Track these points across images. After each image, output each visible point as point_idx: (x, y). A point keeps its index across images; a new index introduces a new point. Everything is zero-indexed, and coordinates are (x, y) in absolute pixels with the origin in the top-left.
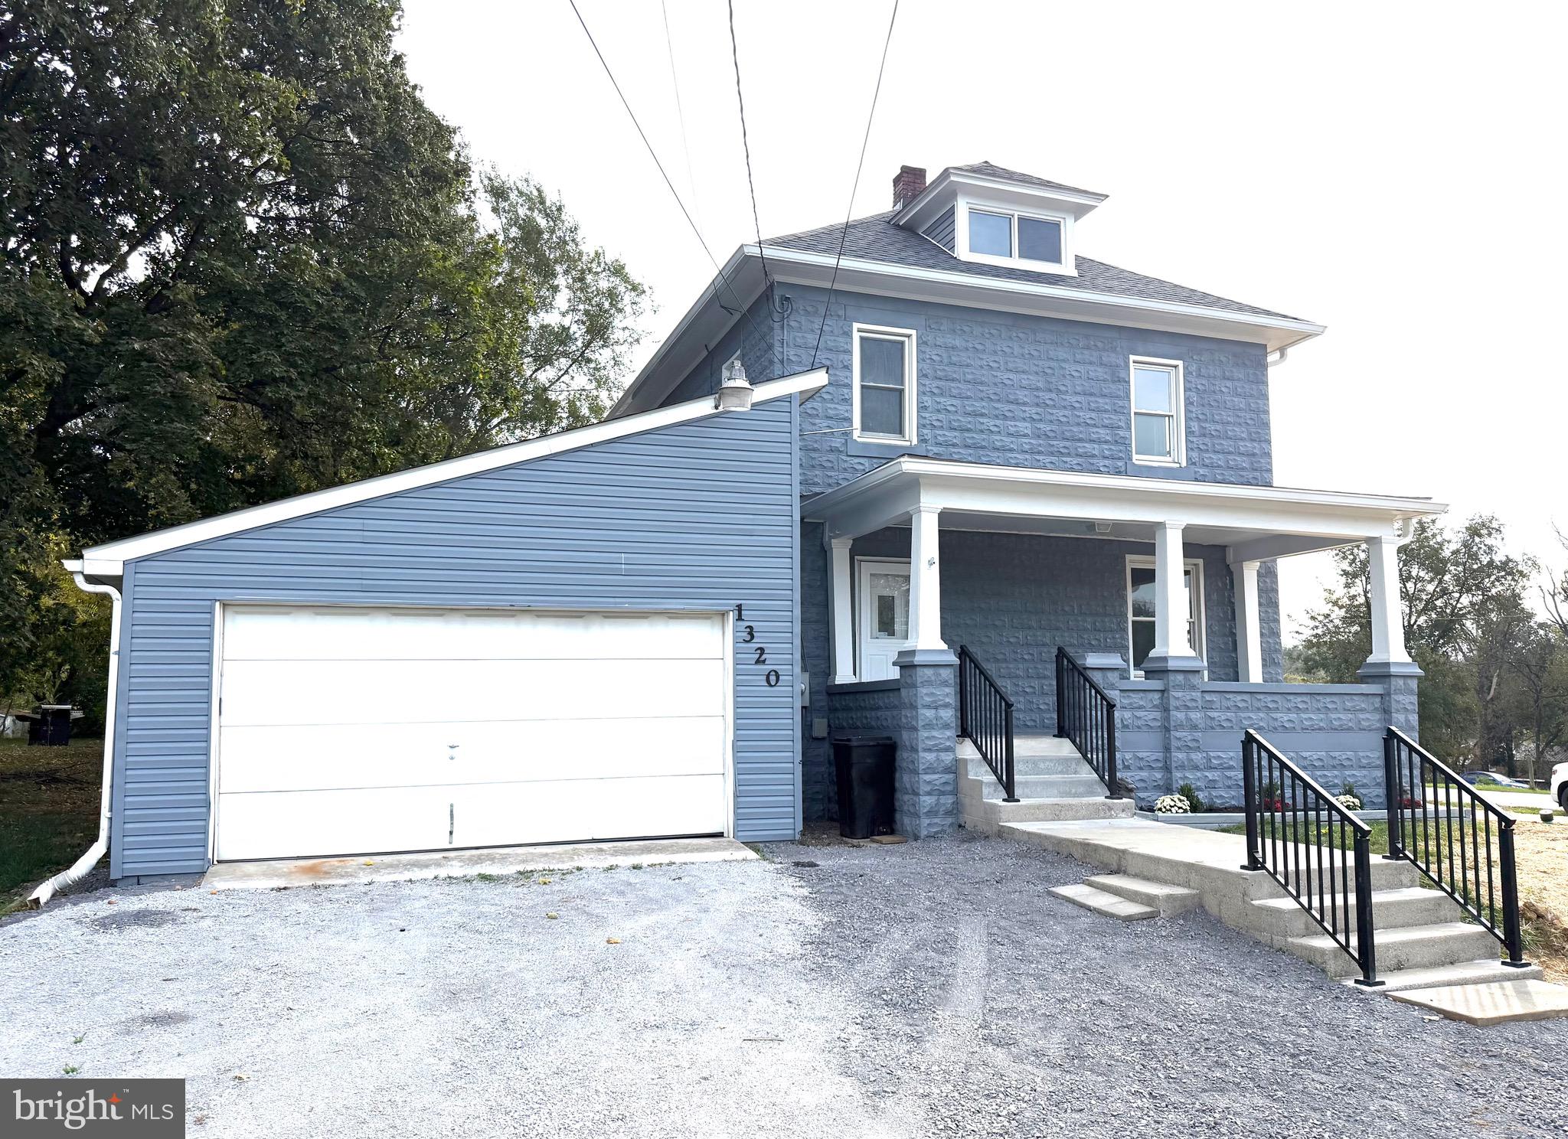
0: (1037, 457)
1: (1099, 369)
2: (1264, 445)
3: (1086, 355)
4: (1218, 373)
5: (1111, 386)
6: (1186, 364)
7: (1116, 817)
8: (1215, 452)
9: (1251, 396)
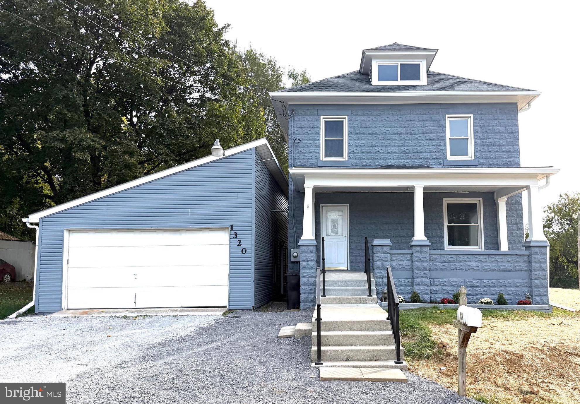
0: (401, 161)
1: (431, 122)
2: (515, 147)
3: (425, 117)
4: (491, 117)
5: (436, 129)
6: (474, 115)
7: (369, 303)
8: (489, 152)
9: (509, 126)
